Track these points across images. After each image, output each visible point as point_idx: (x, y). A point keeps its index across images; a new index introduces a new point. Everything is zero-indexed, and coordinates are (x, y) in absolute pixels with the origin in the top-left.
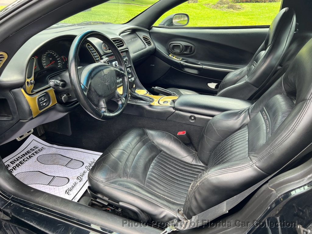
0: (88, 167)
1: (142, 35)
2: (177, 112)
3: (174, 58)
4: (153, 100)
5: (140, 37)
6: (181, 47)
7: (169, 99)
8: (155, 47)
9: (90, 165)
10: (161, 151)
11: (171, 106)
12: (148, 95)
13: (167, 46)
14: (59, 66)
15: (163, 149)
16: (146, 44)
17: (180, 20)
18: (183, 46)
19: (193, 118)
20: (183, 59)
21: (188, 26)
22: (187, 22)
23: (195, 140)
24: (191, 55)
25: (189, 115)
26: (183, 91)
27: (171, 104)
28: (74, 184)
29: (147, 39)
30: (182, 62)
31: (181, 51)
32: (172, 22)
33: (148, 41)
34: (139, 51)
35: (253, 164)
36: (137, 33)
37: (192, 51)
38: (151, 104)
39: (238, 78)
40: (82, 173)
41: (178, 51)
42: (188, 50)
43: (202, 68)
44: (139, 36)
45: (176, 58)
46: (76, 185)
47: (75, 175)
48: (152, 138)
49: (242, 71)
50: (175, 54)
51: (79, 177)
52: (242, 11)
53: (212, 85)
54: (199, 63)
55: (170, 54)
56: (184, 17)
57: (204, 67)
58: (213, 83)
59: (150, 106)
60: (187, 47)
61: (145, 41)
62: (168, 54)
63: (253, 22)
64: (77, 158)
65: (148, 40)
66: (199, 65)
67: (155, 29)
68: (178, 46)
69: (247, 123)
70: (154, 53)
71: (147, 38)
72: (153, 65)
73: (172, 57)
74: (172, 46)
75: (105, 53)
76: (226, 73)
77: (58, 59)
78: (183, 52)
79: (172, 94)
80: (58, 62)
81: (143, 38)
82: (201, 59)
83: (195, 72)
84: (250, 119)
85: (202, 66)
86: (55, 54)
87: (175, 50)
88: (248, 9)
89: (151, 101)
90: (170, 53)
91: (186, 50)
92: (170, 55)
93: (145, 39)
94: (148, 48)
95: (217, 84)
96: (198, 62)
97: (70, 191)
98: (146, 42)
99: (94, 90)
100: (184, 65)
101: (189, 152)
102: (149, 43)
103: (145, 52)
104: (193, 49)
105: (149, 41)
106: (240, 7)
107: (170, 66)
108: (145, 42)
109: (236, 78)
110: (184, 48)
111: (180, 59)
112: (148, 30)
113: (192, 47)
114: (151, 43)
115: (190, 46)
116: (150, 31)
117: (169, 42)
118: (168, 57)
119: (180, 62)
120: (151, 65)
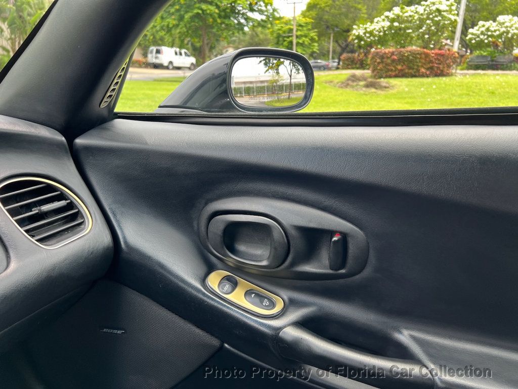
3: (238, 295)
6: (277, 232)
8: (104, 241)
13: (194, 226)
16: (16, 233)
18: (293, 232)
20: (291, 304)
24: (342, 281)
29: (53, 189)
30: (287, 332)
31: (279, 260)
33: (48, 207)
37: (350, 261)
41: (257, 252)
42: (326, 257)
45: (248, 293)
52: (391, 92)
55: (210, 268)
60: (313, 236)
61: (14, 212)
62: (202, 270)
65: (62, 197)
68: (259, 231)
71: (50, 189)
74: (221, 227)
78: (293, 264)
87: (242, 247)
90: (214, 261)
91: (309, 254)
92: (214, 280)
93: (25, 196)
98: (21, 223)
100: (302, 348)
102: (70, 218)
104: (352, 249)
105: (71, 206)
107: (215, 342)
108: (8, 224)
110: (298, 243)
111: (273, 305)
112: (63, 139)
113: (349, 239)
114: (83, 217)
115: (332, 233)
116: (79, 141)
117: (206, 204)
118: (199, 291)
119: (278, 331)
120: (105, 330)
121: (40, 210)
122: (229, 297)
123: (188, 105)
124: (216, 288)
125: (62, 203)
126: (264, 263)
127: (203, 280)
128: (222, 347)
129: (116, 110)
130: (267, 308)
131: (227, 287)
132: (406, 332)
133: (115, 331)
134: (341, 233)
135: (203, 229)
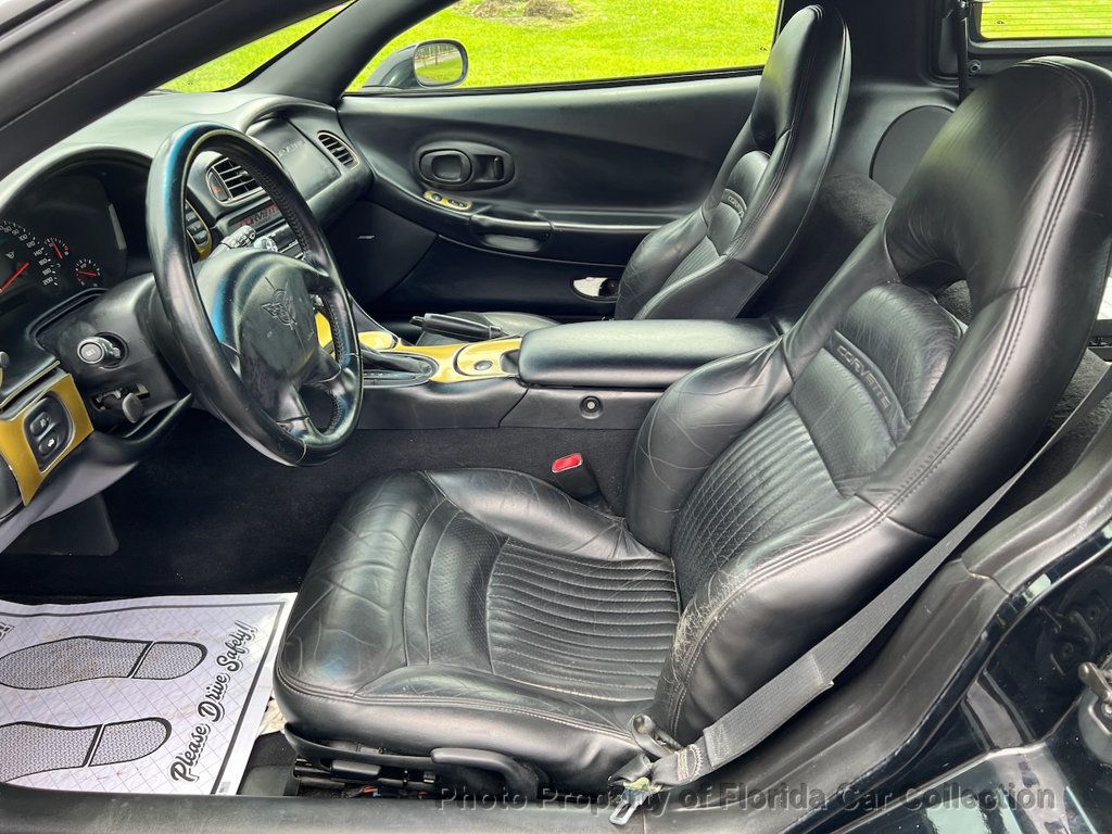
0: (229, 660)
1: (314, 127)
2: (533, 392)
3: (444, 202)
4: (432, 364)
5: (310, 137)
6: (464, 160)
7: (492, 351)
8: (367, 170)
9: (233, 648)
10: (503, 538)
11: (506, 374)
12: (401, 347)
13: (411, 163)
14: (46, 282)
15: (505, 530)
16: (335, 159)
18: (472, 158)
19: (591, 405)
20: (475, 206)
21: (466, 84)
22: (461, 70)
23: (609, 479)
24: (501, 187)
25: (579, 395)
27: (504, 370)
28: (196, 734)
29: (335, 140)
30: (476, 217)
31: (466, 178)
32: (412, 74)
33: (339, 149)
34: (320, 189)
35: (880, 516)
36: (295, 121)
37: (506, 174)
38: (432, 378)
39: (679, 252)
40: (212, 688)
41: (454, 176)
42: (492, 172)
43: (549, 232)
44: (305, 132)
45: (450, 201)
46: (204, 736)
47: (185, 702)
48: (459, 503)
49: (690, 226)
50: (443, 189)
51: (204, 705)
52: (576, 24)
53: (589, 287)
54: (536, 215)
55: (424, 190)
56: (437, 52)
57: (555, 224)
58: (591, 279)
59: (433, 386)
60: (484, 160)
61: (329, 149)
62: (420, 191)
63: (622, 58)
64: (169, 634)
65: (339, 145)
66: (537, 220)
67: (353, 104)
68: (453, 160)
69: (784, 391)
70: (367, 192)
71: (332, 140)
72: (370, 237)
73: (436, 200)
74: (431, 160)
75: (221, 208)
76: (636, 240)
77: (38, 253)
78: (474, 179)
79: (491, 333)
80: (41, 263)
81: (321, 138)
82: (540, 200)
83: (525, 245)
84: (792, 378)
85: (547, 224)
86: (21, 233)
87: (444, 174)
88: (595, 15)
89: (427, 370)
91: (483, 172)
92: (428, 196)
93: (328, 140)
94: (346, 173)
95: (604, 279)
96: (534, 212)
97: (191, 764)
98: (335, 155)
99: (257, 353)
100: (485, 224)
101: (597, 523)
102: (345, 157)
104: (507, 165)
105: (345, 150)
106: (569, 10)
107: (434, 234)
108: (330, 154)
109: (672, 253)
110: (476, 165)
111: (464, 206)
112: (334, 110)
113: (503, 160)
114: (352, 156)
115: (494, 157)
116: (338, 111)
117: (418, 148)
118: (421, 201)
119: (470, 217)
121: (336, 150)
122: (440, 202)
124: (431, 198)
125: (342, 147)
126: (459, 180)
127: (422, 195)
128: (437, 238)
130: (462, 207)
131: (437, 198)
132: (537, 211)
133: (368, 238)
134: (499, 157)
135: (417, 165)
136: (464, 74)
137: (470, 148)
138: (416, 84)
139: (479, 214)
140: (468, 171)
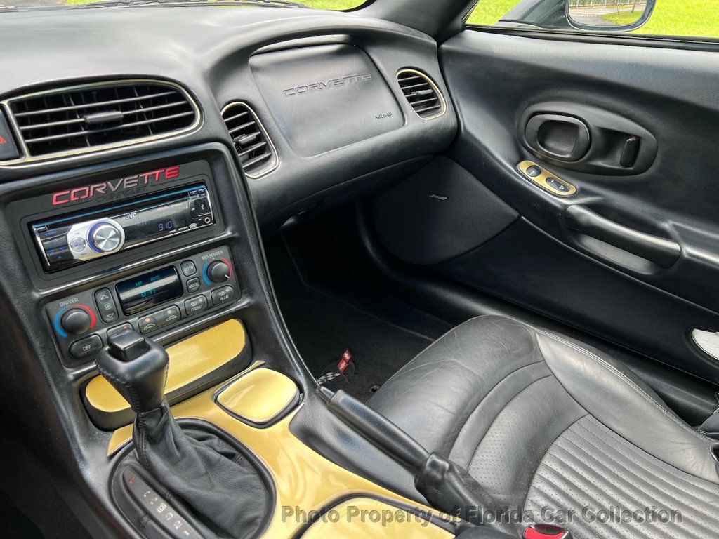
1: (391, 62)
3: (541, 180)
5: (385, 73)
6: (583, 132)
8: (452, 122)
13: (516, 122)
16: (407, 106)
17: (614, 10)
18: (595, 131)
20: (582, 192)
24: (628, 178)
26: (553, 346)
29: (425, 81)
30: (575, 208)
31: (579, 154)
32: (563, 10)
33: (422, 92)
34: (354, 141)
36: (374, 52)
37: (639, 162)
41: (562, 149)
42: (619, 155)
43: (677, 257)
44: (380, 65)
45: (548, 180)
50: (546, 161)
54: (667, 226)
55: (522, 158)
57: (689, 251)
60: (612, 138)
61: (405, 92)
62: (515, 157)
65: (428, 87)
66: (664, 234)
68: (568, 129)
71: (421, 80)
72: (443, 198)
73: (531, 175)
74: (539, 124)
78: (591, 158)
81: (400, 76)
83: (637, 264)
85: (675, 246)
87: (551, 144)
90: (526, 152)
91: (606, 152)
92: (523, 166)
93: (411, 82)
94: (416, 124)
96: (663, 220)
98: (410, 100)
100: (583, 220)
102: (427, 103)
103: (387, 146)
104: (645, 150)
105: (433, 94)
107: (516, 214)
108: (403, 98)
110: (598, 140)
111: (566, 190)
112: (436, 43)
113: (642, 142)
114: (440, 104)
115: (629, 136)
116: (444, 46)
117: (529, 105)
118: (511, 172)
119: (567, 206)
120: (433, 196)
121: (418, 93)
122: (535, 179)
123: (525, 20)
124: (524, 171)
125: (429, 91)
126: (568, 156)
127: (515, 165)
128: (519, 218)
129: (467, 22)
130: (562, 191)
131: (533, 172)
132: (671, 223)
133: (440, 198)
134: (636, 136)
135: (522, 126)
136: (644, 18)
137: (597, 117)
138: (563, 23)
139: (582, 205)
140: (583, 146)
